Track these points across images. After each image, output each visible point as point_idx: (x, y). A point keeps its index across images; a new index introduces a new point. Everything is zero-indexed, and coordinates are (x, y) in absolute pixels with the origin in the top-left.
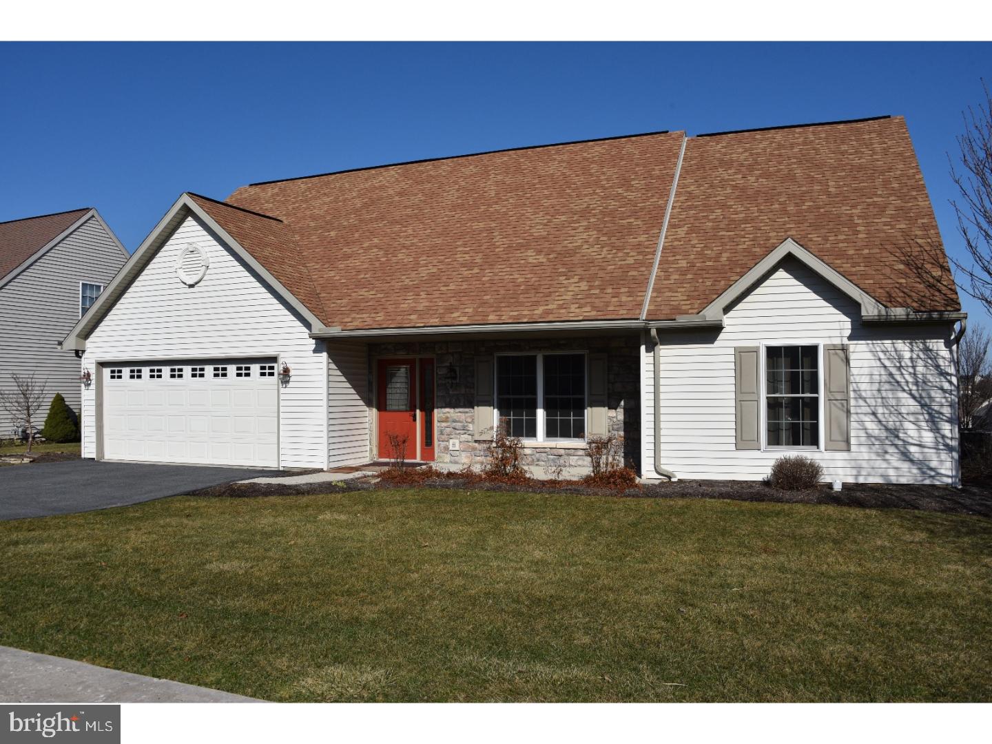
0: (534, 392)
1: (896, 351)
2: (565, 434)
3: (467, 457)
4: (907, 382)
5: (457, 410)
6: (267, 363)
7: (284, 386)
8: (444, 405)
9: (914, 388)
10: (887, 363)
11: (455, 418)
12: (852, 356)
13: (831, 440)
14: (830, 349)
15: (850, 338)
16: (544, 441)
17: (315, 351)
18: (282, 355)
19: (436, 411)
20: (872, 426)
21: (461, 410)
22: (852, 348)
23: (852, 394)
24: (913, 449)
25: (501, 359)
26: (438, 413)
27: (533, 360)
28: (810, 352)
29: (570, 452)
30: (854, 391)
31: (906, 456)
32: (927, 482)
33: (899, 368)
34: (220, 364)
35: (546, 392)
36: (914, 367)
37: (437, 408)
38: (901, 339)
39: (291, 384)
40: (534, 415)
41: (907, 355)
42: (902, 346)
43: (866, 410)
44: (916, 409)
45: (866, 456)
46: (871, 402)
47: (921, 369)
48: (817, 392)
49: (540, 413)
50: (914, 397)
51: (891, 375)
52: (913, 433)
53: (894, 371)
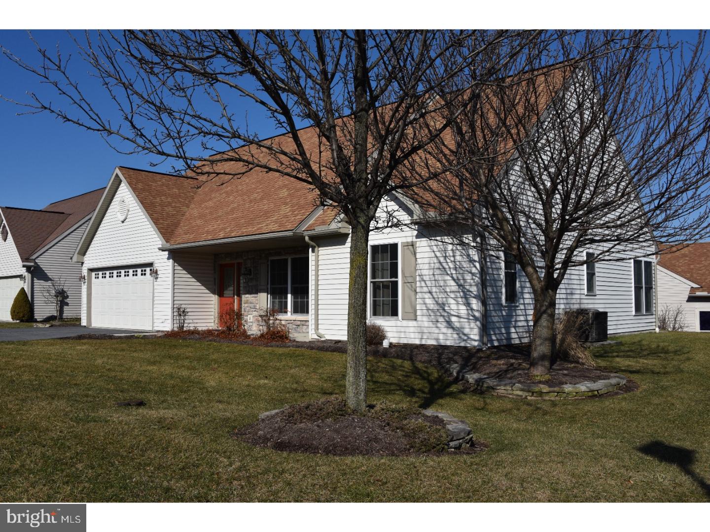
0: (287, 283)
1: (443, 245)
2: (302, 311)
3: (255, 326)
4: (450, 268)
5: (252, 296)
7: (154, 280)
8: (246, 292)
9: (454, 272)
10: (438, 254)
11: (251, 301)
12: (418, 250)
13: (405, 312)
14: (405, 245)
15: (417, 237)
16: (291, 315)
18: (156, 262)
19: (243, 296)
20: (429, 302)
22: (418, 244)
23: (418, 278)
24: (454, 319)
25: (272, 261)
26: (244, 298)
27: (287, 260)
28: (393, 248)
29: (303, 323)
30: (419, 275)
31: (449, 324)
32: (462, 344)
33: (445, 257)
34: (135, 268)
35: (292, 283)
36: (454, 256)
37: (244, 294)
38: (447, 236)
39: (159, 280)
40: (286, 298)
41: (450, 247)
43: (425, 289)
44: (455, 288)
45: (426, 324)
46: (429, 283)
47: (458, 258)
48: (397, 277)
49: (289, 296)
50: (454, 280)
51: (440, 263)
52: (454, 307)
53: (442, 260)
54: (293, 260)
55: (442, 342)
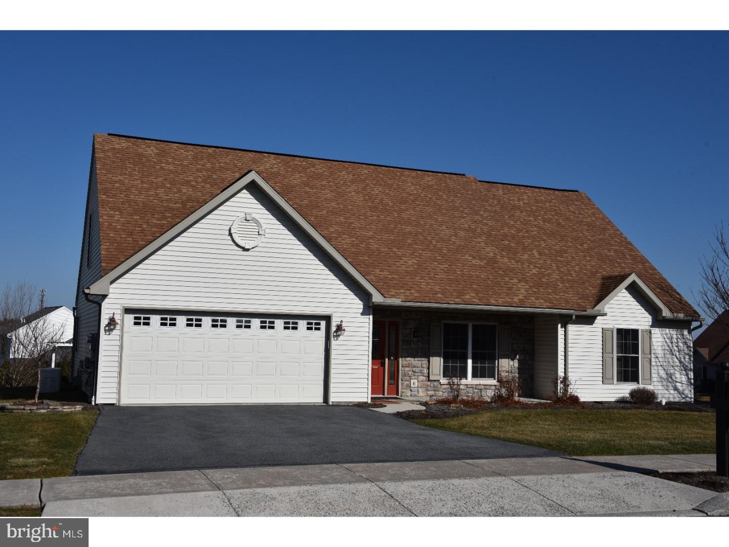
0: (466, 348)
1: (670, 334)
2: (483, 376)
3: (423, 392)
4: (675, 350)
5: (416, 359)
6: (314, 320)
7: (335, 339)
8: (407, 355)
9: (678, 353)
10: (667, 340)
11: (415, 364)
12: (653, 336)
13: (644, 379)
14: (643, 331)
15: (652, 326)
16: (472, 380)
17: (362, 314)
18: (334, 314)
19: (400, 359)
20: (662, 373)
21: (419, 359)
22: (653, 332)
23: (653, 356)
24: (678, 384)
25: (445, 324)
26: (401, 361)
27: (466, 326)
28: (635, 332)
29: (488, 387)
30: (654, 354)
31: (676, 389)
32: (683, 401)
33: (672, 343)
34: (267, 319)
35: (473, 348)
36: (677, 343)
37: (402, 357)
38: (672, 328)
39: (341, 338)
40: (466, 363)
41: (675, 336)
42: (673, 332)
43: (659, 364)
44: (678, 364)
45: (660, 388)
46: (660, 360)
47: (681, 344)
48: (638, 354)
49: (470, 362)
50: (677, 358)
51: (668, 346)
52: (678, 376)
53: (670, 344)
54: (474, 326)
55: (672, 400)
